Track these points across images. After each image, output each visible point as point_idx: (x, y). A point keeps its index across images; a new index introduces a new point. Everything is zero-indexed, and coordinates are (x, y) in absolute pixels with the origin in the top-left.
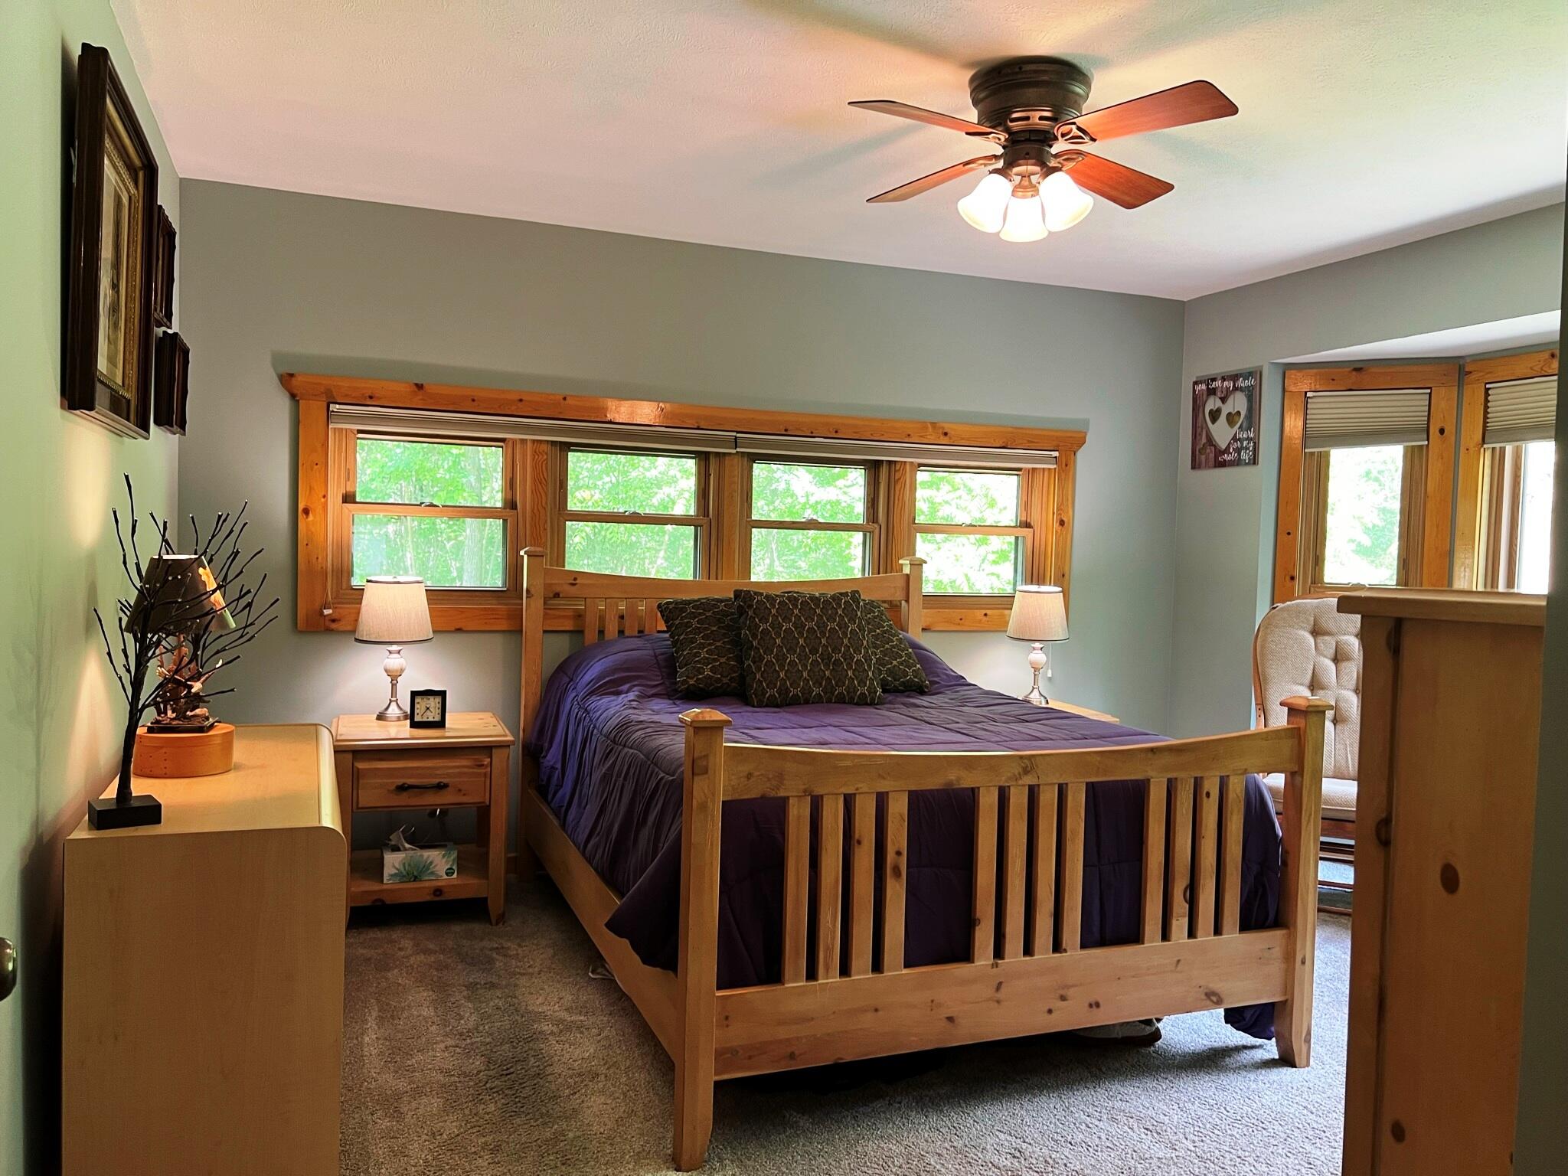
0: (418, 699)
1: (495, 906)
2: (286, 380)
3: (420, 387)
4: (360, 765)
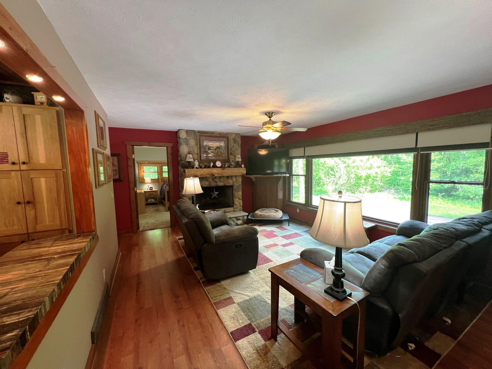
0: (150, 188)
3: (149, 162)
4: (146, 193)
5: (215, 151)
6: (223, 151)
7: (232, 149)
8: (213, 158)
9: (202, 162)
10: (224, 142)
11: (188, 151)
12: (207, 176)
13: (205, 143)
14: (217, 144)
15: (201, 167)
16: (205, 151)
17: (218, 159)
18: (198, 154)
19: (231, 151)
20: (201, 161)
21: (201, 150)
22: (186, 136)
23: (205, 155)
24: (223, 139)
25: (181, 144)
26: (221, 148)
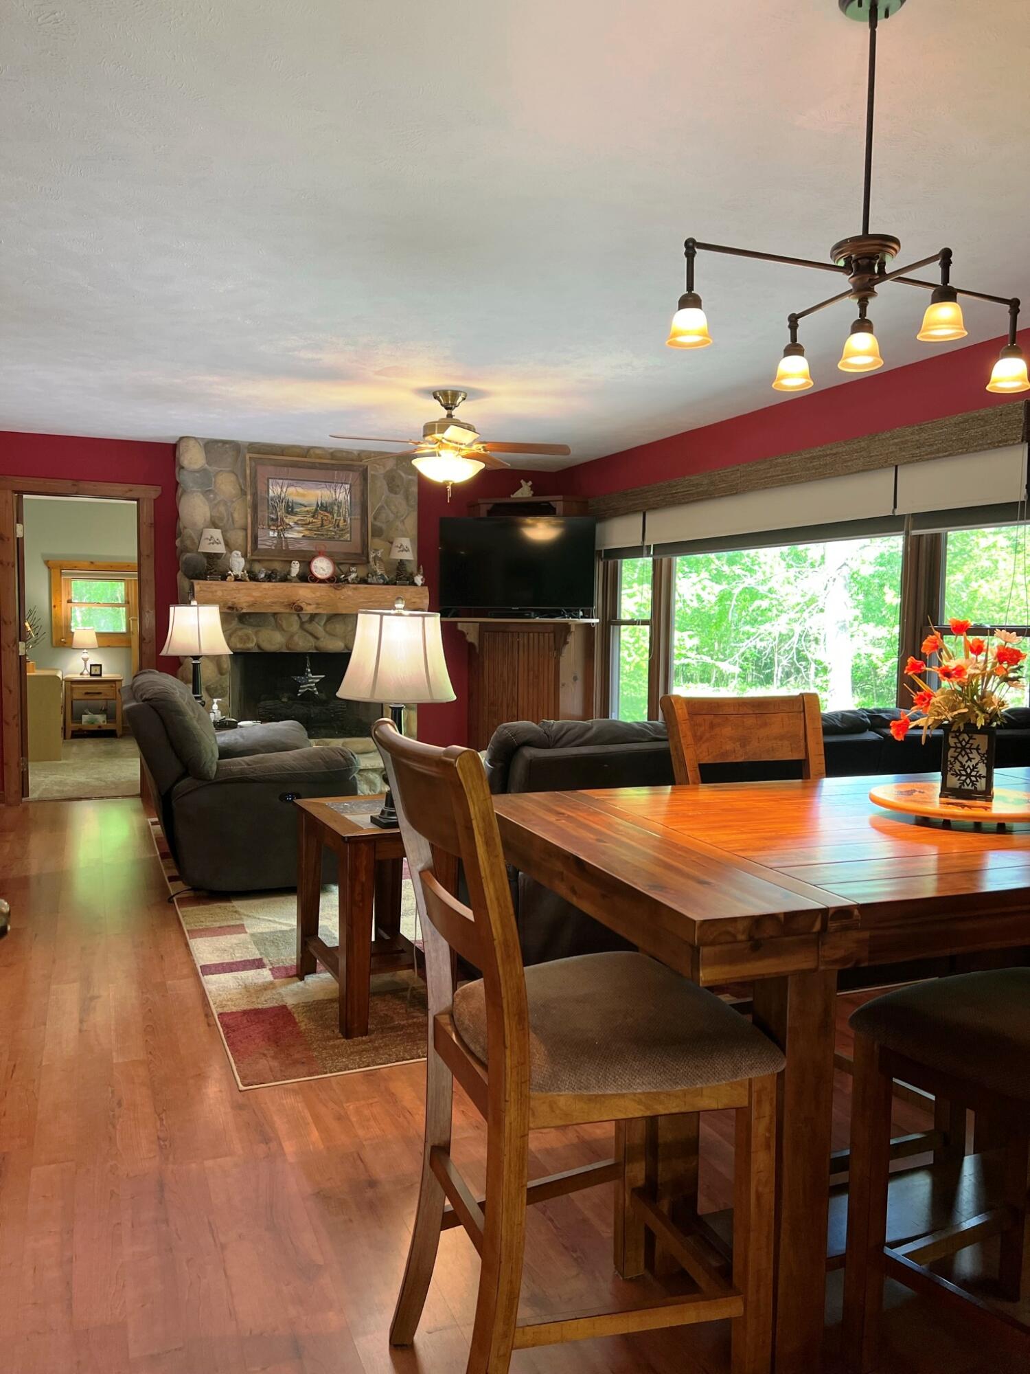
0: (92, 667)
1: (119, 732)
2: (46, 562)
3: (92, 563)
4: (74, 686)
5: (311, 519)
6: (345, 521)
7: (383, 516)
8: (305, 546)
9: (260, 558)
10: (347, 486)
11: (208, 515)
12: (277, 609)
13: (274, 490)
14: (319, 492)
15: (253, 577)
16: (272, 519)
17: (323, 548)
18: (246, 529)
19: (378, 524)
20: (254, 554)
21: (260, 514)
22: (204, 461)
23: (271, 533)
24: (342, 474)
25: (184, 492)
26: (336, 508)
